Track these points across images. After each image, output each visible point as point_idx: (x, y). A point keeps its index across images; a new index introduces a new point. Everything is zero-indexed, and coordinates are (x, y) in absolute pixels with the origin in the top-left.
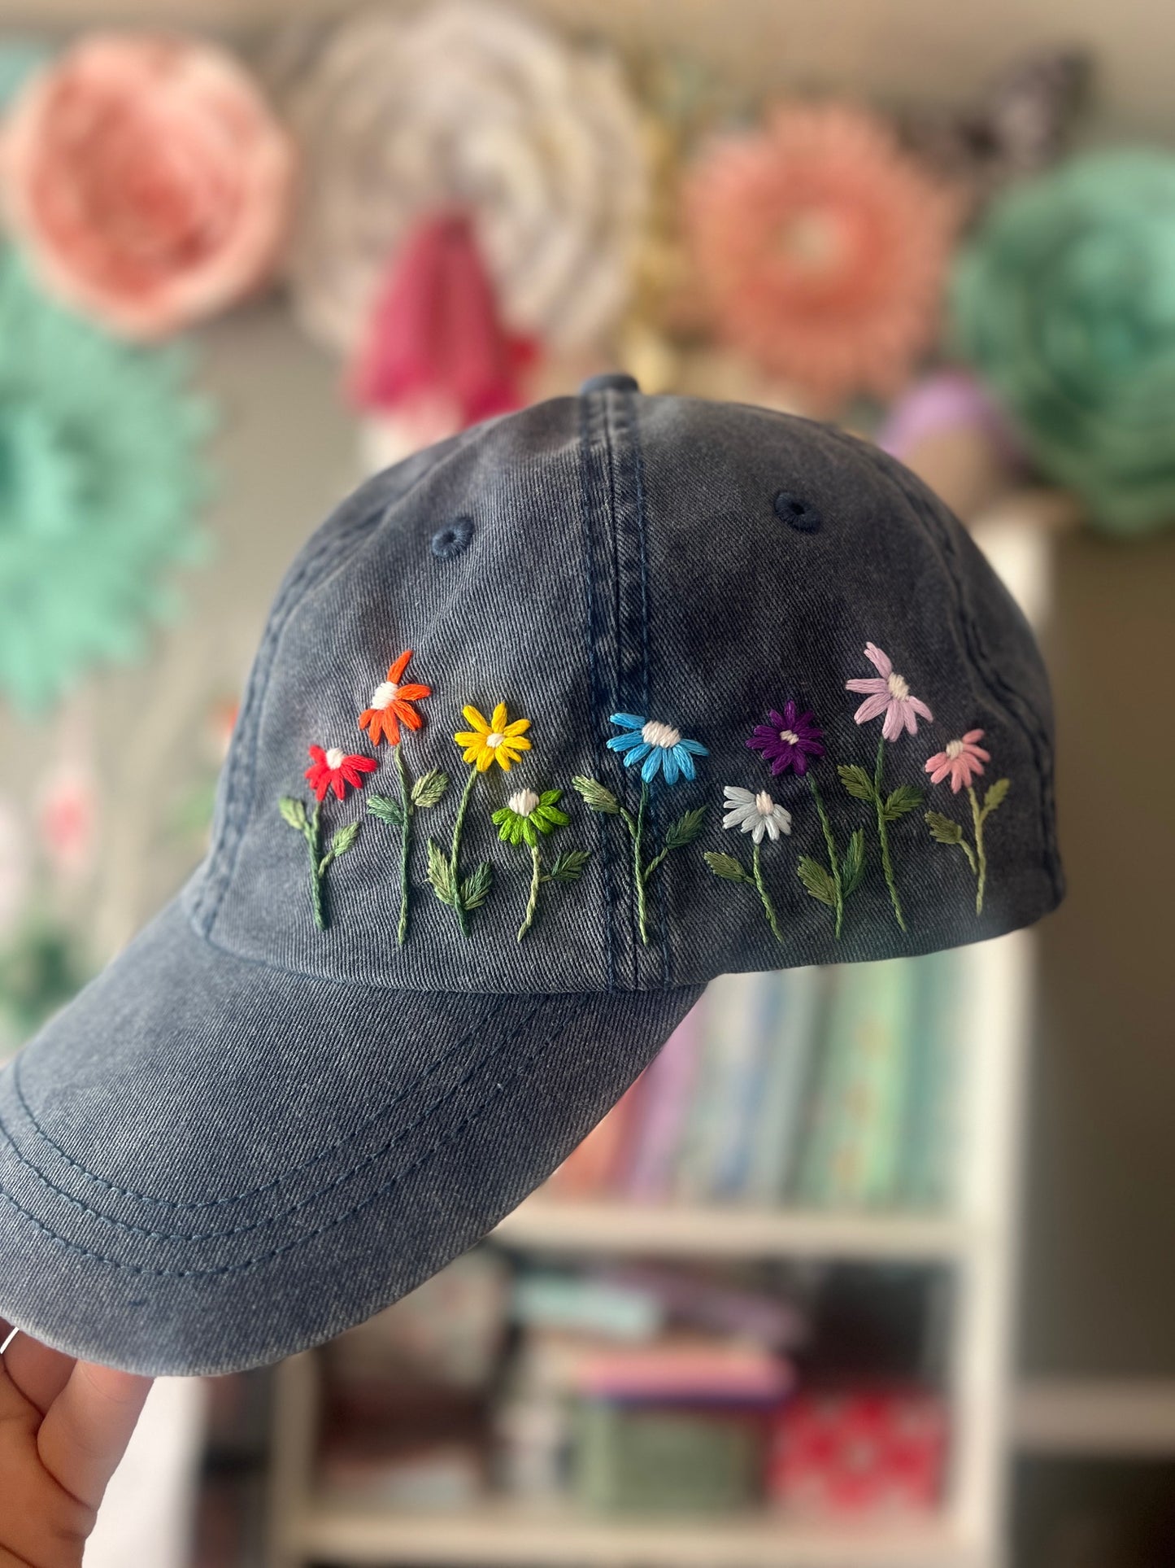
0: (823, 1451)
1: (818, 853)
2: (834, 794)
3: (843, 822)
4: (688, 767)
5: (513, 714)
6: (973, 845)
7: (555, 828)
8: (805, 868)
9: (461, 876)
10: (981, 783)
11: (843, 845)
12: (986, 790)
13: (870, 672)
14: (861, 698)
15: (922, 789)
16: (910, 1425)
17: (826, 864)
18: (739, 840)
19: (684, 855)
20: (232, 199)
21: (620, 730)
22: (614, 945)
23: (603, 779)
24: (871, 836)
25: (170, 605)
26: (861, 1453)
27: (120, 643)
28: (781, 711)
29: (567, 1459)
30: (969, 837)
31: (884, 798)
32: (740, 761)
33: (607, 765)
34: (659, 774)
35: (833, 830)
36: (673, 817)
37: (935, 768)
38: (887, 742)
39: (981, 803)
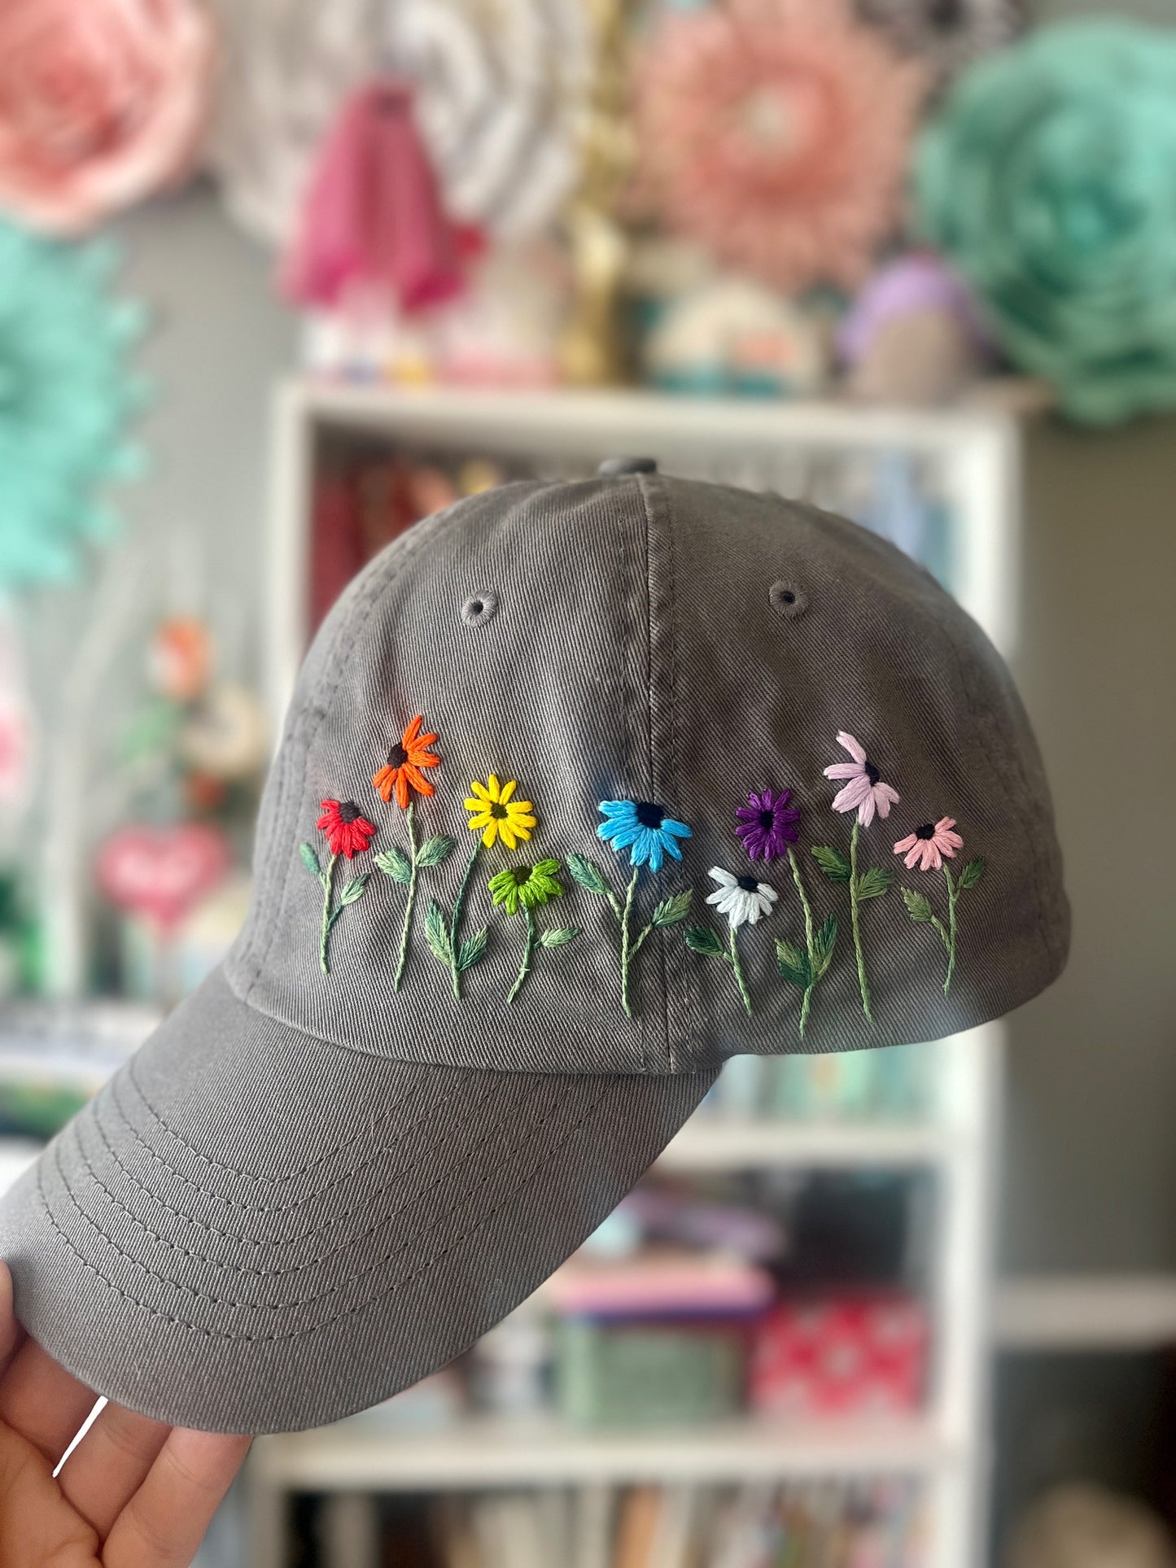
0: (805, 1358)
16: (890, 1329)
20: (148, 79)
25: (104, 523)
26: (843, 1358)
27: (56, 564)
29: (548, 1376)
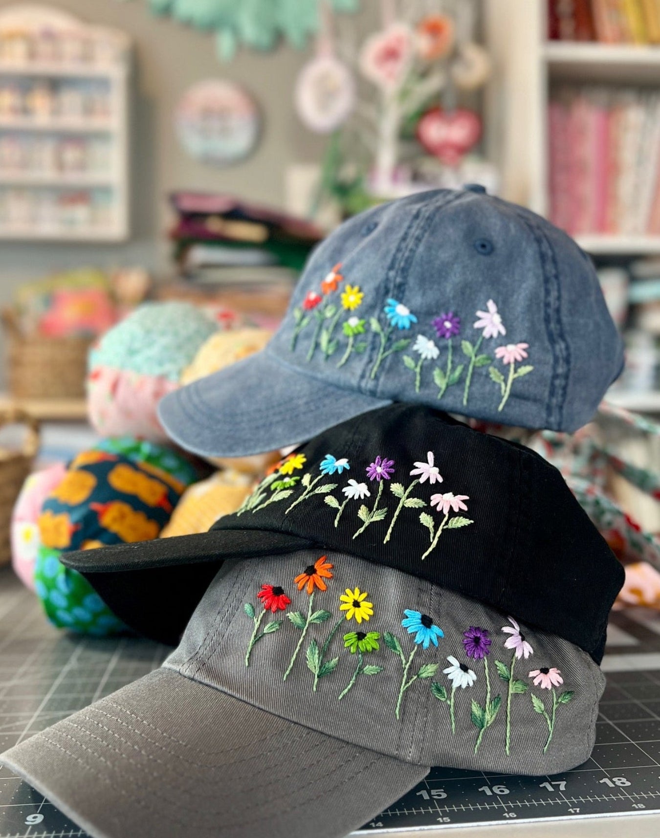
1: (443, 368)
2: (457, 349)
3: (457, 360)
4: (407, 324)
5: (360, 290)
6: (506, 385)
7: (359, 333)
8: (437, 373)
9: (330, 341)
10: (518, 364)
11: (453, 369)
12: (519, 367)
13: (486, 310)
14: (479, 319)
15: (491, 358)
17: (445, 373)
18: (417, 356)
19: (397, 353)
21: (389, 305)
22: (363, 376)
23: (379, 320)
24: (465, 369)
28: (447, 314)
30: (505, 381)
31: (476, 356)
32: (426, 328)
33: (382, 316)
34: (397, 324)
35: (453, 362)
36: (397, 339)
37: (500, 352)
38: (484, 338)
39: (515, 371)
